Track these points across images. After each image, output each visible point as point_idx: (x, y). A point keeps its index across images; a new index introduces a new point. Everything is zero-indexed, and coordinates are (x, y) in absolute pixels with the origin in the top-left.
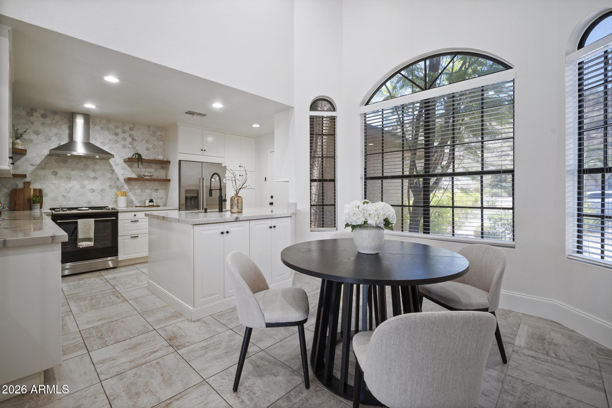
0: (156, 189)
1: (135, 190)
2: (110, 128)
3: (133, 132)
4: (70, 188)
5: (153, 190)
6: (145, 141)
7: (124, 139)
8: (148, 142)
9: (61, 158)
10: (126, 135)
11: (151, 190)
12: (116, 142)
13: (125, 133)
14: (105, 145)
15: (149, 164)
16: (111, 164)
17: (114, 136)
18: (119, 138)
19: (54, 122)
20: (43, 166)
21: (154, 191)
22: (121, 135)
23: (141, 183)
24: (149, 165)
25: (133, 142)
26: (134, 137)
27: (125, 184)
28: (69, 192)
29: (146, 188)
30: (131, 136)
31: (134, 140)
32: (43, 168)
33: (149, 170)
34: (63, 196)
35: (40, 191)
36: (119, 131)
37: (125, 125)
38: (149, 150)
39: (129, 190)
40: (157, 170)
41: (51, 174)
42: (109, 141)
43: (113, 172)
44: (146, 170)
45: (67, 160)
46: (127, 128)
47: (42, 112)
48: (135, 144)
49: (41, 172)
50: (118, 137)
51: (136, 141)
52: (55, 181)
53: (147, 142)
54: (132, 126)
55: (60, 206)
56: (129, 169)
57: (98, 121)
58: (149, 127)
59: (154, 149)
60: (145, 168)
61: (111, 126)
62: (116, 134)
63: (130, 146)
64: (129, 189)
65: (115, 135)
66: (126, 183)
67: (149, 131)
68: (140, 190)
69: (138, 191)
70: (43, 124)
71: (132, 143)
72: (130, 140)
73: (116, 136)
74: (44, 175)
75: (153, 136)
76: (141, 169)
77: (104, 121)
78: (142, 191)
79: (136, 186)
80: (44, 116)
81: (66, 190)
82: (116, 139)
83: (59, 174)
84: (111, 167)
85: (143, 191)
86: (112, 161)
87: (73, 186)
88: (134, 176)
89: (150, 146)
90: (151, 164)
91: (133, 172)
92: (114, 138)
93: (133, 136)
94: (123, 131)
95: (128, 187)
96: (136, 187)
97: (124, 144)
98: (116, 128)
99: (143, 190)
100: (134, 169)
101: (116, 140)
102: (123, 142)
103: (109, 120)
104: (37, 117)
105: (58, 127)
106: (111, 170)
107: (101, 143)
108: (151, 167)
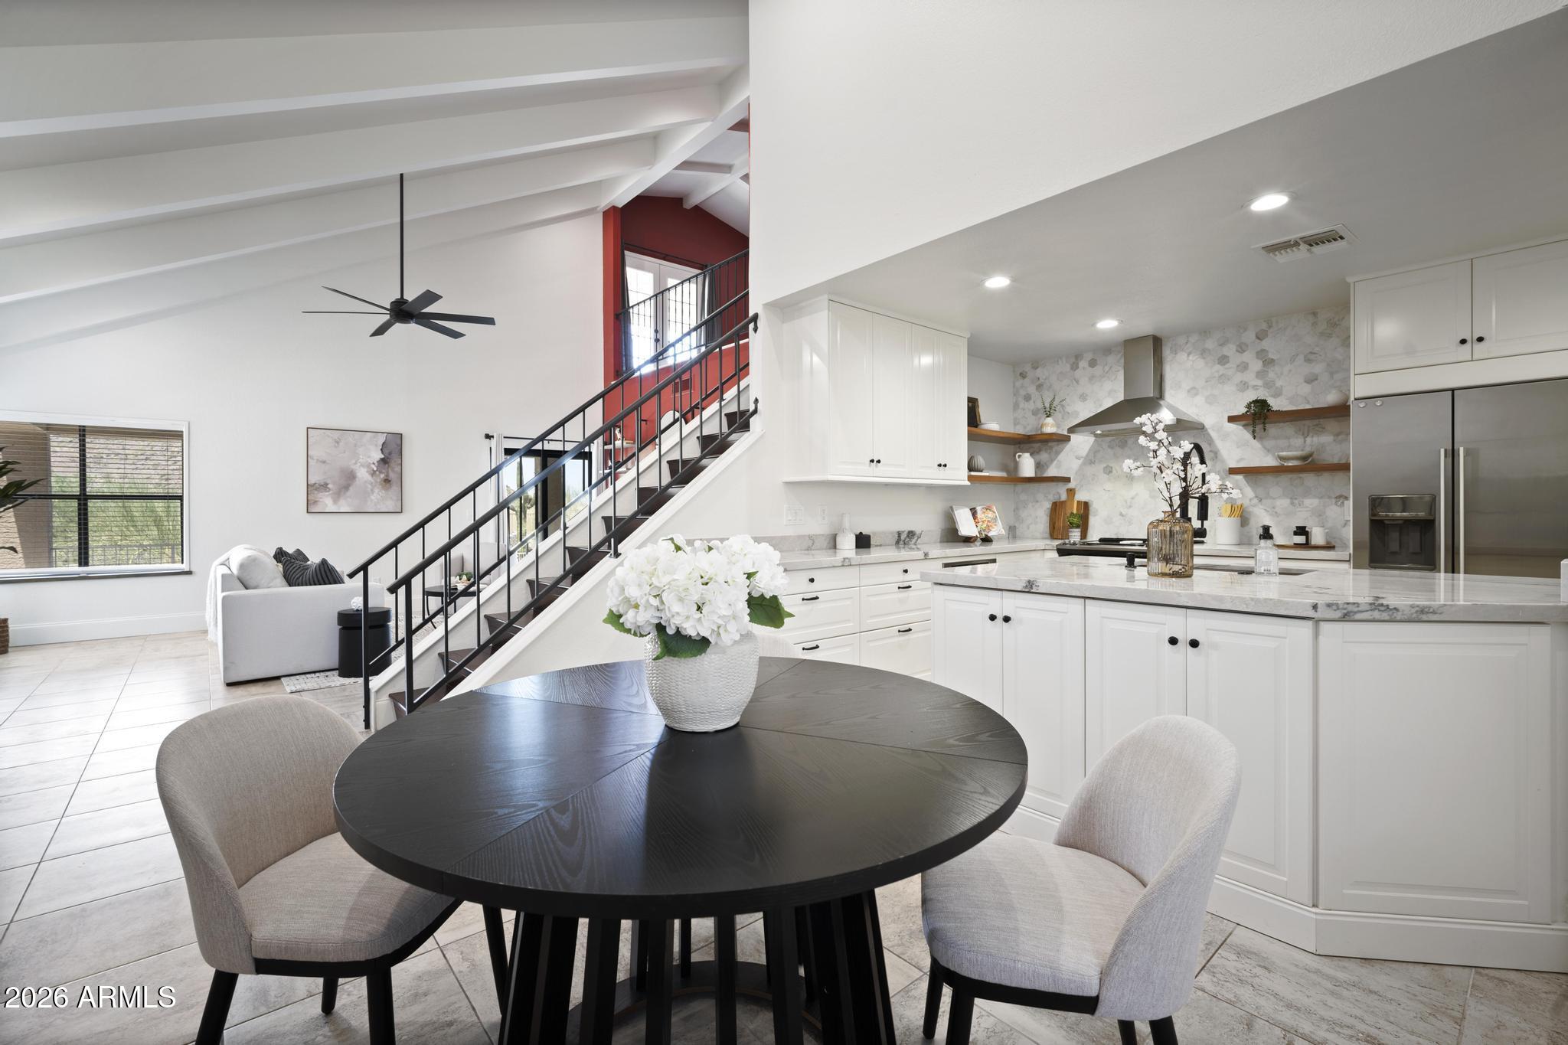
0: (1338, 494)
1: (1274, 499)
2: (1209, 350)
3: (1265, 344)
4: (1133, 498)
5: (1329, 497)
6: (1301, 357)
7: (1243, 367)
8: (1312, 357)
9: (1117, 439)
10: (1248, 357)
11: (1321, 498)
12: (1223, 379)
13: (1244, 351)
14: (1196, 394)
15: (1316, 422)
16: (1211, 437)
17: (1218, 367)
18: (1231, 368)
19: (1107, 368)
20: (1090, 460)
21: (1334, 501)
22: (1236, 359)
23: (1291, 478)
24: (1317, 425)
25: (1265, 369)
26: (1271, 356)
27: (1247, 485)
28: (1130, 507)
29: (1307, 493)
30: (1261, 354)
31: (1268, 363)
32: (1092, 462)
33: (1315, 439)
34: (1121, 515)
35: (1086, 505)
36: (1230, 350)
37: (1245, 330)
38: (1316, 379)
39: (1256, 501)
40: (1340, 437)
41: (1102, 471)
42: (1207, 382)
43: (1216, 457)
44: (1305, 442)
45: (1126, 442)
46: (1249, 336)
47: (1089, 356)
48: (1271, 375)
49: (1090, 470)
50: (1227, 366)
51: (1274, 365)
52: (1108, 486)
53: (1308, 360)
54: (1264, 326)
55: (1116, 534)
56: (1256, 443)
57: (1181, 340)
58: (1315, 314)
59: (1332, 374)
60: (1303, 434)
61: (1210, 344)
62: (1223, 360)
63: (1259, 382)
64: (1256, 497)
65: (1219, 363)
66: (1247, 482)
67: (1314, 324)
68: (1288, 501)
69: (1283, 503)
70: (1092, 378)
71: (1265, 371)
72: (1256, 365)
73: (1222, 365)
74: (1094, 475)
75: (1330, 336)
76: (1291, 440)
77: (1194, 338)
78: (1292, 503)
79: (1276, 487)
80: (1093, 363)
81: (1126, 502)
82: (1221, 373)
83: (1114, 471)
84: (1210, 444)
85: (1296, 502)
86: (1213, 430)
87: (1137, 494)
88: (1270, 461)
89: (1318, 368)
90: (1321, 420)
91: (1268, 451)
92: (1218, 371)
93: (1267, 352)
94: (1241, 348)
95: (1255, 492)
96: (1276, 491)
97: (1241, 382)
98: (1221, 345)
99: (1296, 499)
100: (1270, 443)
101: (1223, 375)
102: (1239, 377)
103: (1205, 332)
104: (1084, 368)
105: (1114, 377)
106: (1211, 451)
107: (1189, 391)
108: (1321, 430)
